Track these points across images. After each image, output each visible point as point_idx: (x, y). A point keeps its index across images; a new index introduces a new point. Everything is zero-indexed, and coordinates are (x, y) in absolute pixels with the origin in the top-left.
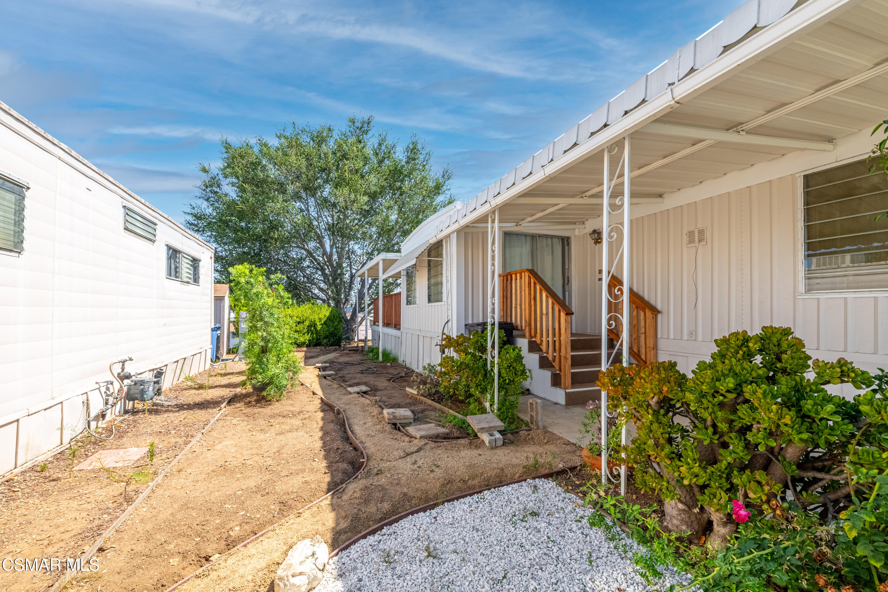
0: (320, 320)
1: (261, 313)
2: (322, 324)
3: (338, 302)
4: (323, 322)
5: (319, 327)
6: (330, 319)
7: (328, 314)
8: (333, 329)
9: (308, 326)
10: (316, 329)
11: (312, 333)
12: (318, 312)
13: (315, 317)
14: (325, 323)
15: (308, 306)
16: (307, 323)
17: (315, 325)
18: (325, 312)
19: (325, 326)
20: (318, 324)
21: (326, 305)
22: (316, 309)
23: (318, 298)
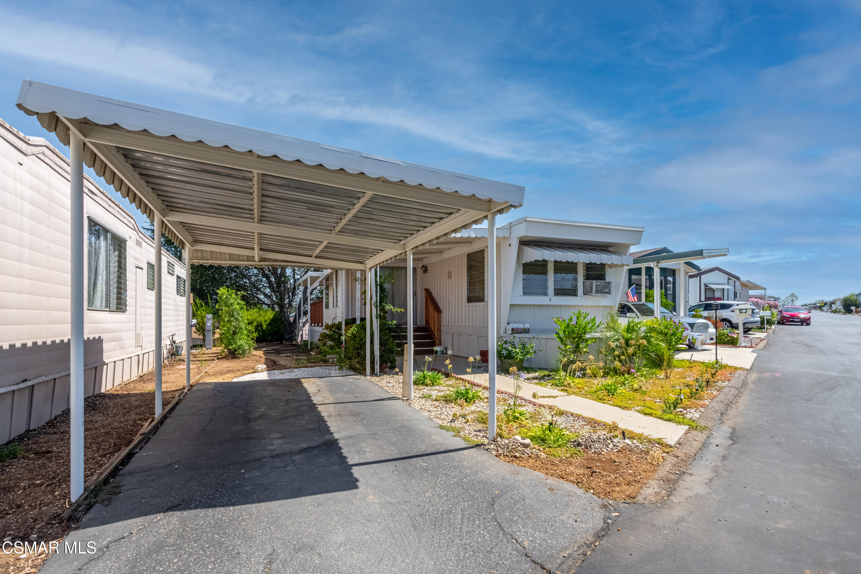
0: (266, 321)
1: (233, 313)
2: (267, 325)
3: (282, 306)
4: (267, 323)
5: (265, 327)
6: (273, 321)
7: (271, 317)
8: (276, 329)
9: (256, 326)
10: (262, 328)
11: (259, 332)
12: (264, 315)
13: (261, 319)
14: (269, 324)
15: (255, 310)
16: (255, 324)
17: (261, 325)
18: (270, 315)
19: (269, 326)
20: (264, 324)
21: (270, 310)
22: (262, 312)
23: (264, 303)
